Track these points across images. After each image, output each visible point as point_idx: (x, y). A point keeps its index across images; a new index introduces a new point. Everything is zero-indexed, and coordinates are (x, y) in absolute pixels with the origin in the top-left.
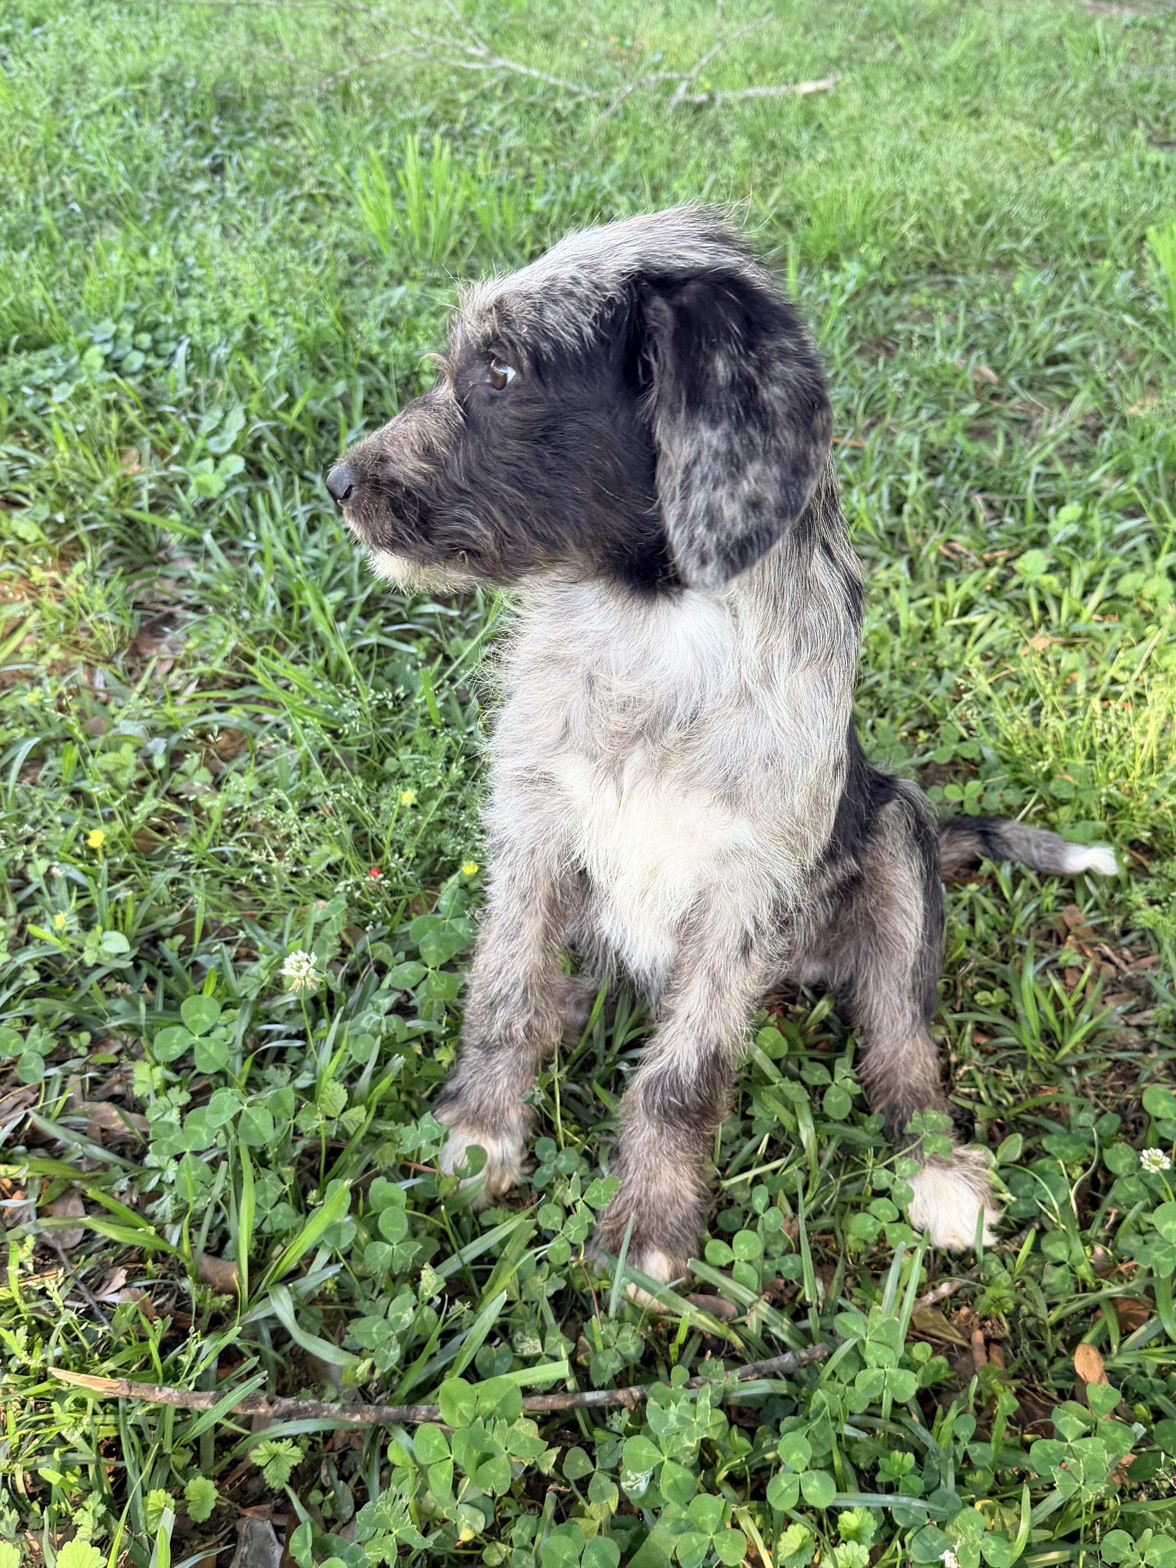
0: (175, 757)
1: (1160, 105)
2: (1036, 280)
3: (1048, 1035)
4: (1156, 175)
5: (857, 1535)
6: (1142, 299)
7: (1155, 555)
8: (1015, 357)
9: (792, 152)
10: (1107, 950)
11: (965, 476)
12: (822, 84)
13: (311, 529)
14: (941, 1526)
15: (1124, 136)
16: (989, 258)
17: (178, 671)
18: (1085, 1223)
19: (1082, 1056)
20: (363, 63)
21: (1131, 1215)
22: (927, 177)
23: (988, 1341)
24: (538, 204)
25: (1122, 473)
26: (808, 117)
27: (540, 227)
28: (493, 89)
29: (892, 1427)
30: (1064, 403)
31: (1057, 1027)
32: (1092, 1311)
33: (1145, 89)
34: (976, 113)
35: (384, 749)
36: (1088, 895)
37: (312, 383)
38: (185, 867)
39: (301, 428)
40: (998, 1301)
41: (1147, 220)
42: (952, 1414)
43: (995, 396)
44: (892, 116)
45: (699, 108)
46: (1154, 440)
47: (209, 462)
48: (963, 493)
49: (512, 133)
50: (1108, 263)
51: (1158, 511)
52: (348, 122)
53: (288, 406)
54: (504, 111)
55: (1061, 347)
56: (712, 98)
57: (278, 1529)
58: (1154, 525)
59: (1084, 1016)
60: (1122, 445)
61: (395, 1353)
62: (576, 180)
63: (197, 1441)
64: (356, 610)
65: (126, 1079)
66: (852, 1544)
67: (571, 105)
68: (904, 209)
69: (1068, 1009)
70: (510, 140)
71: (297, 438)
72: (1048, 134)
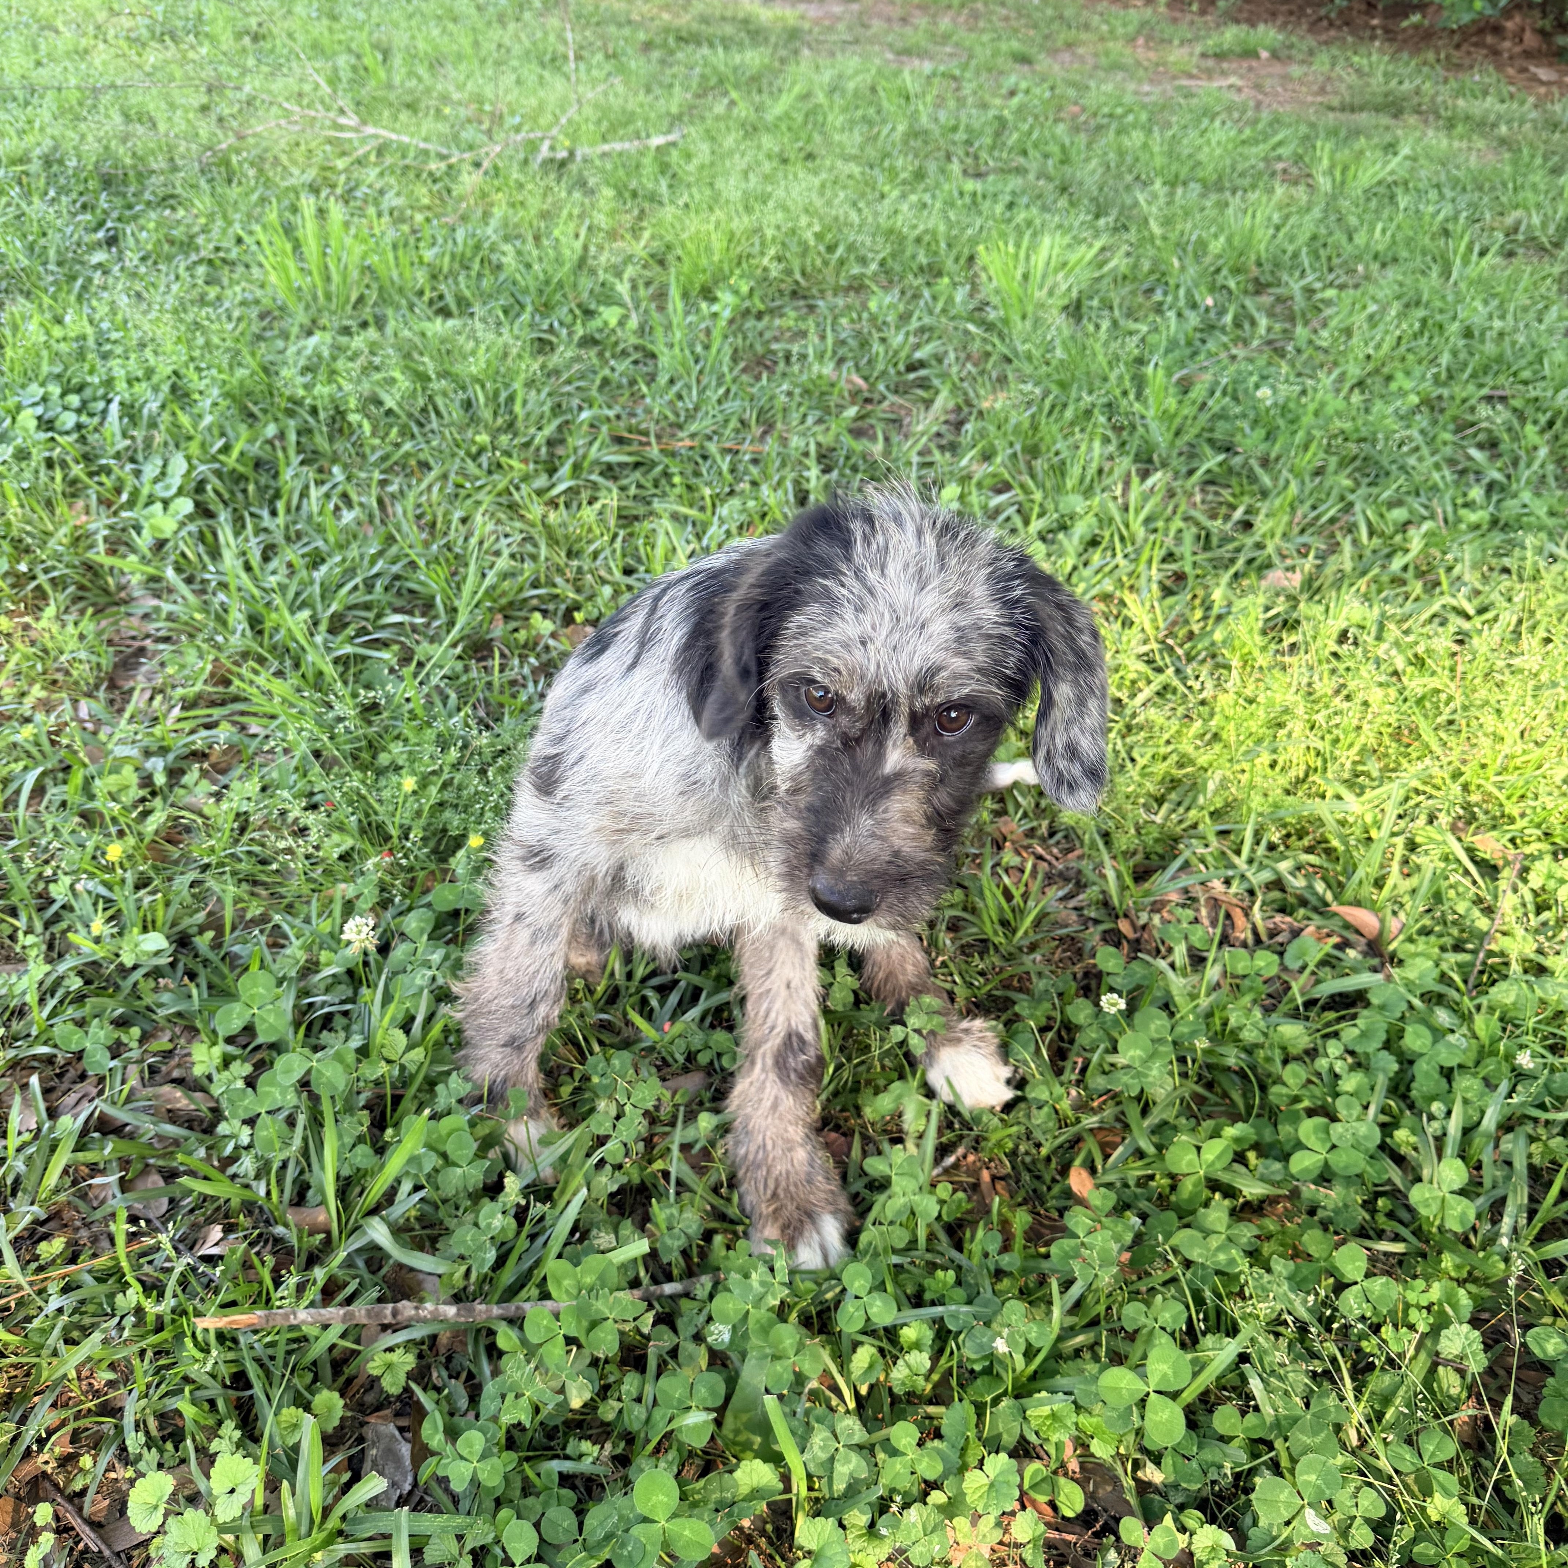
0: (175, 774)
1: (968, 143)
2: (888, 300)
3: (1004, 923)
4: (974, 203)
5: (917, 1346)
6: (979, 309)
7: (1026, 522)
8: (880, 367)
9: (654, 198)
10: (1040, 850)
11: (855, 469)
12: (671, 138)
13: (266, 559)
14: (987, 1324)
15: (943, 171)
16: (843, 282)
17: (159, 698)
18: (1059, 1072)
19: (1033, 937)
20: (241, 137)
21: (1095, 1058)
22: (780, 215)
23: (994, 1178)
24: (428, 255)
25: (987, 457)
26: (664, 168)
27: (434, 277)
28: (367, 155)
29: (929, 1256)
30: (928, 403)
31: (1009, 916)
32: (1076, 1142)
33: (955, 129)
34: (810, 157)
35: (374, 748)
36: (1018, 805)
37: (243, 428)
38: (205, 868)
39: (241, 469)
40: (999, 1144)
41: (974, 242)
42: (980, 1233)
43: (868, 401)
44: (739, 163)
45: (563, 164)
46: (1009, 427)
47: (158, 506)
48: (856, 484)
49: (390, 194)
50: (946, 280)
51: (1023, 486)
52: (234, 192)
53: (226, 449)
54: (381, 174)
55: (918, 355)
56: (572, 154)
57: (401, 1430)
58: (1021, 497)
59: (1031, 903)
60: (982, 434)
61: (491, 1255)
62: (460, 235)
63: (314, 1363)
64: (323, 627)
65: (186, 1062)
66: (915, 1353)
67: (443, 166)
68: (763, 244)
69: (1018, 899)
70: (391, 200)
71: (238, 478)
72: (876, 171)
